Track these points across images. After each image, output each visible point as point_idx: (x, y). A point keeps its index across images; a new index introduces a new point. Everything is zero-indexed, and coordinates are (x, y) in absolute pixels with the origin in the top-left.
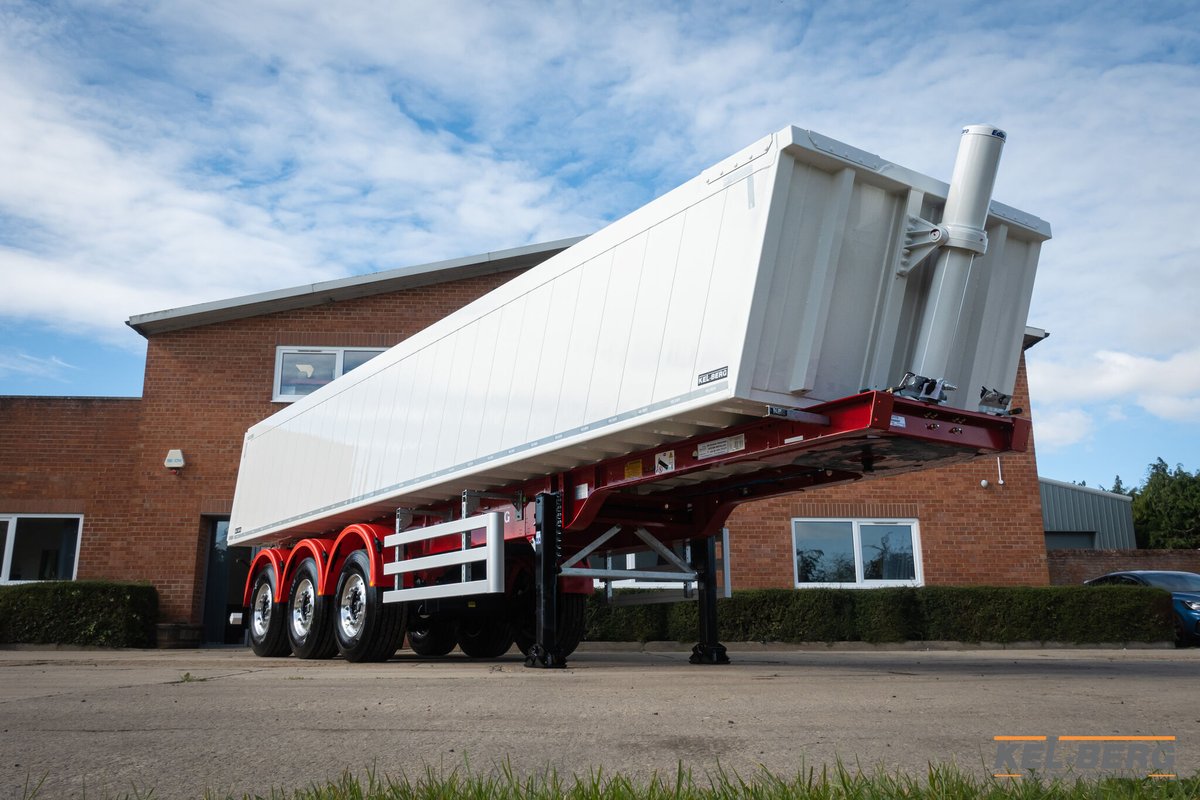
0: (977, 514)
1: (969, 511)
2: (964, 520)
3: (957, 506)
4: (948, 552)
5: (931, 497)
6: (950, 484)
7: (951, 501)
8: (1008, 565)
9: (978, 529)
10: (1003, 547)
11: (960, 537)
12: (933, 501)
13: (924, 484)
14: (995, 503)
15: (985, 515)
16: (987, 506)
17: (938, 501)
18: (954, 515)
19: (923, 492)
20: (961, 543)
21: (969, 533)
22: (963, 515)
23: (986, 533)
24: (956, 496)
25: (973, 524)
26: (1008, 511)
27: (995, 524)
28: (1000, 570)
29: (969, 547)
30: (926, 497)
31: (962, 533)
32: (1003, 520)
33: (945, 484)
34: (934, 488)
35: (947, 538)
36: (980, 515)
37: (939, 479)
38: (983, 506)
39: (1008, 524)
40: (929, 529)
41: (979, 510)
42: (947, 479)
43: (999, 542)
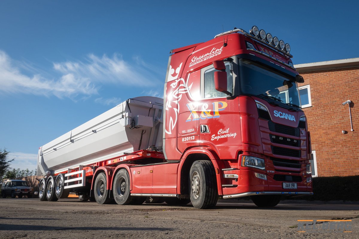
0: (341, 146)
1: (337, 145)
2: (335, 149)
3: (331, 143)
4: (328, 163)
5: (320, 141)
6: (329, 134)
7: (329, 142)
8: (356, 167)
9: (341, 152)
10: (353, 159)
11: (333, 157)
12: (322, 143)
13: (318, 136)
14: (350, 140)
15: (345, 146)
16: (346, 142)
17: (323, 142)
18: (330, 147)
19: (317, 139)
20: (333, 159)
21: (337, 154)
22: (334, 147)
23: (345, 153)
24: (332, 139)
25: (339, 150)
26: (356, 142)
27: (349, 149)
28: (352, 169)
29: (337, 160)
30: (318, 141)
31: (334, 155)
32: (354, 147)
33: (326, 135)
34: (322, 137)
35: (327, 157)
36: (342, 146)
37: (324, 133)
38: (344, 142)
39: (356, 148)
40: (319, 154)
41: (341, 144)
42: (327, 133)
43: (352, 157)
